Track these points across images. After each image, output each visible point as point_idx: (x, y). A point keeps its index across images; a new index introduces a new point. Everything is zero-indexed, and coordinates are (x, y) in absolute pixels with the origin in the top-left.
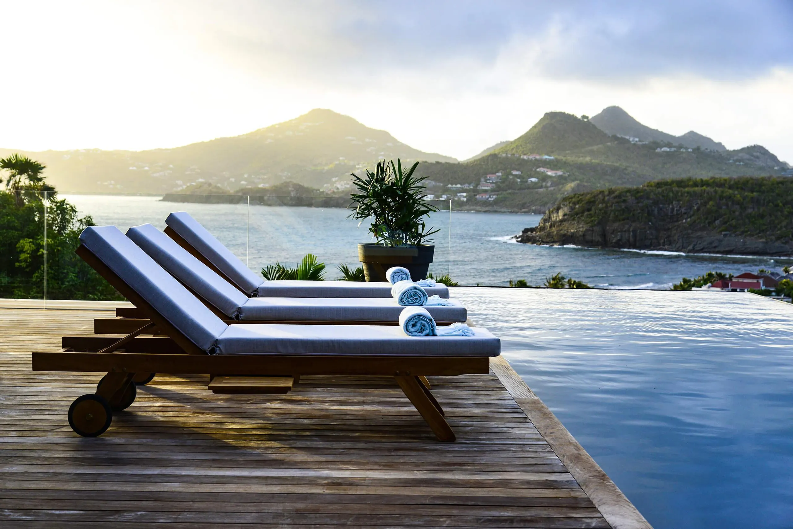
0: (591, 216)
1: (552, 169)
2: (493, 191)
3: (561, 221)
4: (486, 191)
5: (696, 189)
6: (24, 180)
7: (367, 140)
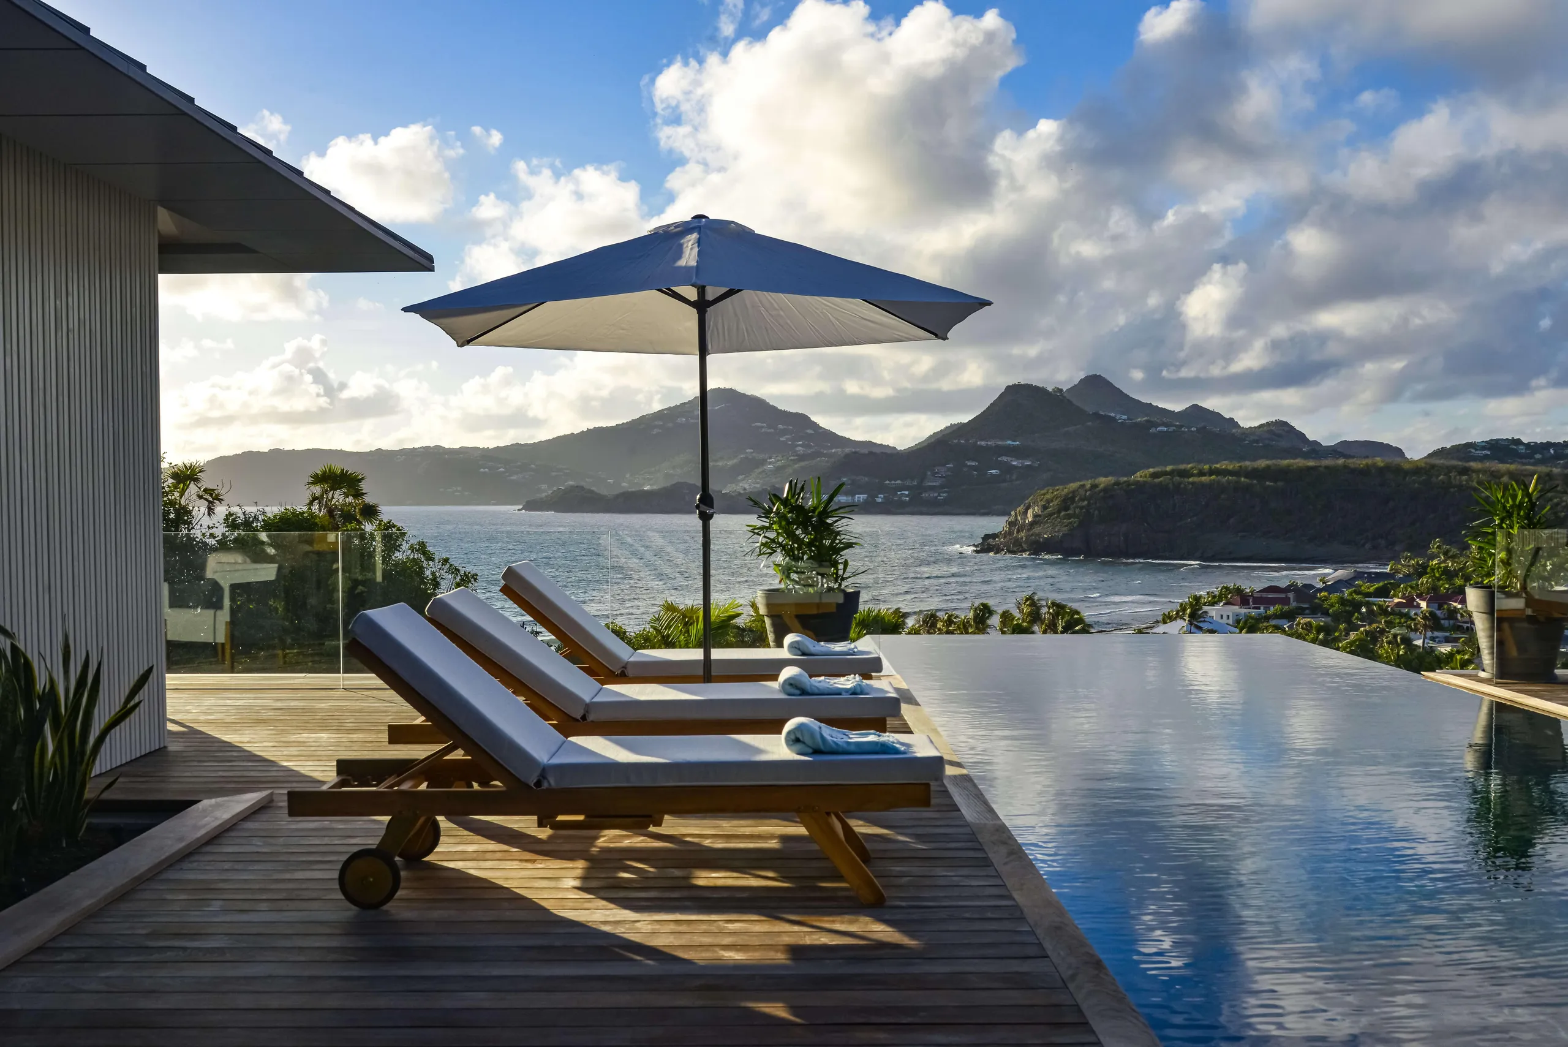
0: (1069, 517)
1: (1018, 458)
2: (942, 487)
3: (1032, 524)
4: (932, 488)
5: (1203, 479)
6: (338, 498)
7: (781, 427)
